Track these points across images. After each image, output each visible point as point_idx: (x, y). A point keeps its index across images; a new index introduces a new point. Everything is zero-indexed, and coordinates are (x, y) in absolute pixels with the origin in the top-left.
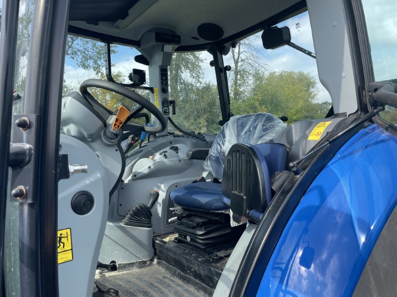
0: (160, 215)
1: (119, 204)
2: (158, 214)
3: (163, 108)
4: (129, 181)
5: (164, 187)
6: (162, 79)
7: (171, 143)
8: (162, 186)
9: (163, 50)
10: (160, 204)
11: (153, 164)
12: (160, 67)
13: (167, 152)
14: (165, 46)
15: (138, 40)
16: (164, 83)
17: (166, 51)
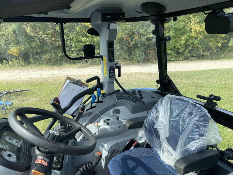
0: (104, 167)
1: (73, 158)
2: (102, 167)
3: (110, 75)
4: (81, 140)
5: (107, 147)
6: (109, 51)
7: (115, 105)
8: (106, 145)
9: (109, 28)
10: (103, 159)
11: (98, 131)
12: (107, 41)
13: (109, 120)
14: (110, 25)
15: (88, 18)
16: (111, 54)
17: (112, 29)
